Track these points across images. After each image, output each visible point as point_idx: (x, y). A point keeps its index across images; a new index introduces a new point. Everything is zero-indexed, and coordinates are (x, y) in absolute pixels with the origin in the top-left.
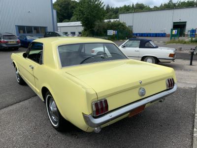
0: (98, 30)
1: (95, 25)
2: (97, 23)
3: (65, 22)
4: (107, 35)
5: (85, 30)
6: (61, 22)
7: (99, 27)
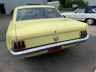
0: (67, 5)
1: (66, 2)
2: (67, 1)
3: (52, 1)
4: (72, 8)
5: (61, 5)
6: (50, 2)
7: (68, 3)
